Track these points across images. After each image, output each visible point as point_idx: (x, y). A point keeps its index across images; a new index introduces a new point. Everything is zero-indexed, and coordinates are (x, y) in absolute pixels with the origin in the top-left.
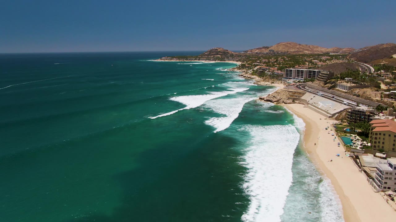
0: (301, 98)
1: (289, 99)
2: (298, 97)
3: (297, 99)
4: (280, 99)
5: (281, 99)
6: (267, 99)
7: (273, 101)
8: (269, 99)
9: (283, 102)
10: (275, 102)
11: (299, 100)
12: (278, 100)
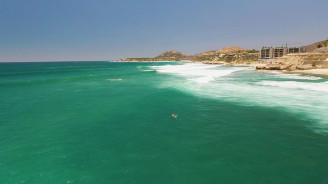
0: (326, 60)
1: (305, 63)
2: (319, 60)
3: (318, 63)
4: (290, 66)
5: (292, 65)
6: (271, 67)
7: (281, 68)
8: (274, 66)
9: (297, 68)
10: (284, 69)
11: (322, 64)
12: (288, 67)
